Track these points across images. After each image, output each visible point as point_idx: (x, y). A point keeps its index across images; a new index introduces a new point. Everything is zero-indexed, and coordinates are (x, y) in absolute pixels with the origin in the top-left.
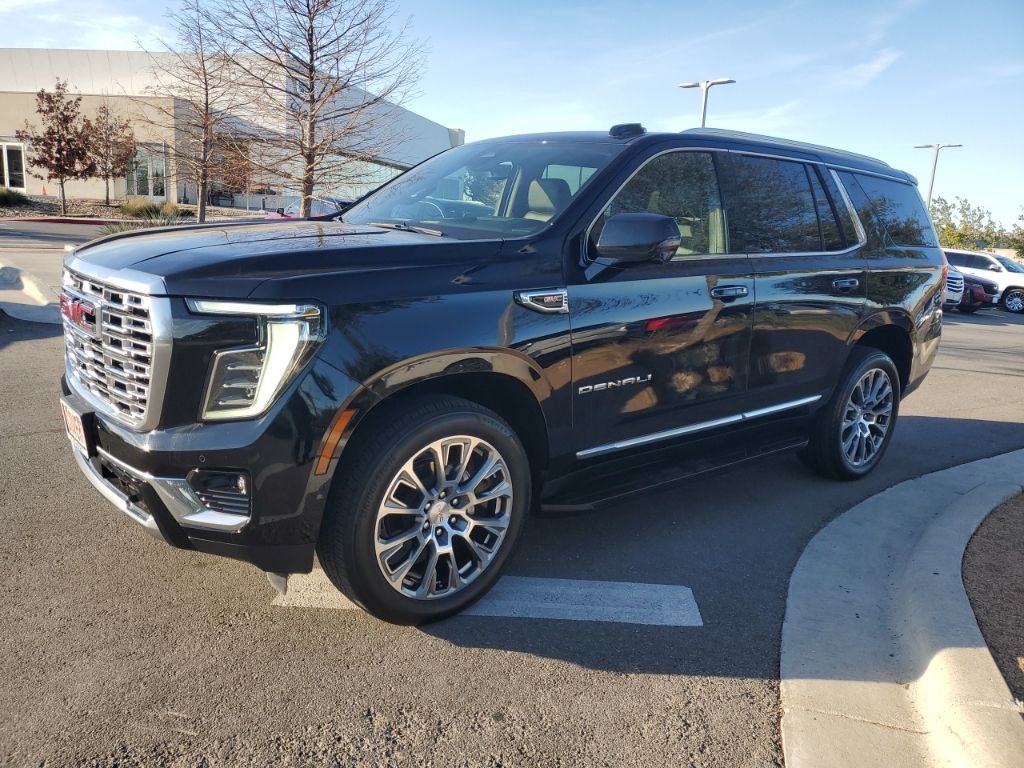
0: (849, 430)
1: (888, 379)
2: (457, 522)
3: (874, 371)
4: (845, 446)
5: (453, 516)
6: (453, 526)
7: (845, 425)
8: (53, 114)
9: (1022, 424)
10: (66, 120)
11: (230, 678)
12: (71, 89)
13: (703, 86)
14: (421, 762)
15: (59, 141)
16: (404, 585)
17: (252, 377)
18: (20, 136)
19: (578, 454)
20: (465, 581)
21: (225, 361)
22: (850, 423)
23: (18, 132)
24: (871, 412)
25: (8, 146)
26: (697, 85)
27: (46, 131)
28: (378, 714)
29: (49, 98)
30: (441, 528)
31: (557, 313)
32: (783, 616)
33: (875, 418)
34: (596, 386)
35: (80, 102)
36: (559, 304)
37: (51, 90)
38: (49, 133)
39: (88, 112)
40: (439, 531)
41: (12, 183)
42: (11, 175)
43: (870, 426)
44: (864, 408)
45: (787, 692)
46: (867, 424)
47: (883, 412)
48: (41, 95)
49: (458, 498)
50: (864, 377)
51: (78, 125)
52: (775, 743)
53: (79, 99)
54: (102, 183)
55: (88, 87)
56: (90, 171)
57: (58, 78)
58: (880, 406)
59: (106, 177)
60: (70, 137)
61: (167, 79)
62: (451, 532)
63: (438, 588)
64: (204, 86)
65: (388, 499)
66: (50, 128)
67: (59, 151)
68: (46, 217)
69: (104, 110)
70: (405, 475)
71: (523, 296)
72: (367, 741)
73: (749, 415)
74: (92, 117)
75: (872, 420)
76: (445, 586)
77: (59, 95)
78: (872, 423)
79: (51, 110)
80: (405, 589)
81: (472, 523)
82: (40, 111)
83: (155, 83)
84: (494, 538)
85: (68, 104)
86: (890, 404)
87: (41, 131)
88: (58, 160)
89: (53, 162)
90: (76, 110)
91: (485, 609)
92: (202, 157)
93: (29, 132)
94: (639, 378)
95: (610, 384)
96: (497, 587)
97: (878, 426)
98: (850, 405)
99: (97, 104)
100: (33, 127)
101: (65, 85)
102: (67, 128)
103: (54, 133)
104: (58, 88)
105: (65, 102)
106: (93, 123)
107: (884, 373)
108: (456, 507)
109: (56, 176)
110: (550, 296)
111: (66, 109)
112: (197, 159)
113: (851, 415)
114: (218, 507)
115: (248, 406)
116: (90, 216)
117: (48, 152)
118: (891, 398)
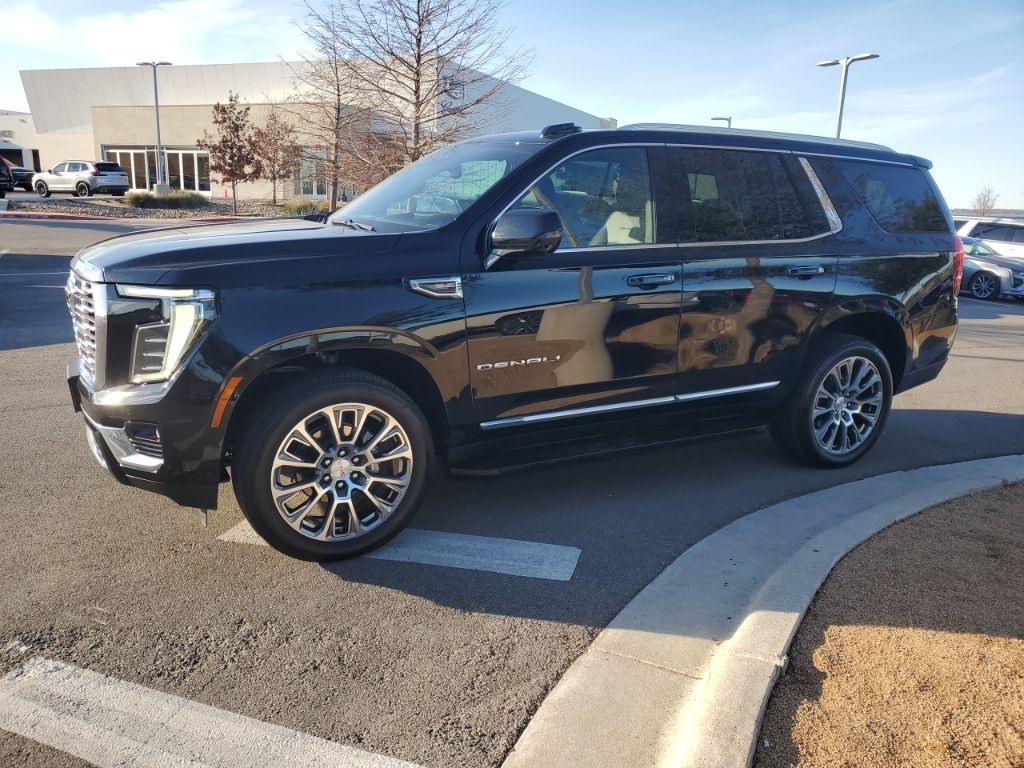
0: (825, 417)
1: (874, 367)
2: (359, 479)
3: (853, 359)
4: (818, 434)
5: (354, 472)
6: (354, 481)
7: (816, 412)
8: (226, 124)
9: (1022, 416)
10: (236, 128)
11: (153, 589)
12: (241, 100)
13: (843, 63)
14: (257, 659)
15: (232, 148)
16: (302, 525)
17: (162, 347)
18: (200, 145)
19: (482, 424)
20: (366, 529)
21: (144, 334)
22: (824, 411)
23: (198, 141)
24: (856, 401)
25: (198, 154)
26: (836, 63)
27: (221, 139)
28: (248, 624)
29: (224, 110)
30: (343, 482)
31: (451, 298)
32: (652, 580)
33: (860, 407)
34: (496, 365)
35: (248, 112)
36: (453, 290)
37: (225, 102)
38: (223, 142)
39: (257, 120)
40: (341, 485)
41: (186, 187)
42: (200, 180)
43: (854, 415)
44: (846, 397)
45: (602, 638)
46: (850, 413)
47: (871, 401)
48: (217, 107)
49: (358, 456)
50: (840, 364)
51: (248, 133)
52: (558, 674)
53: (248, 109)
54: (270, 185)
55: (258, 97)
56: (256, 175)
57: (231, 91)
58: (867, 394)
59: (274, 178)
60: (241, 144)
61: (305, 88)
62: (352, 486)
63: (337, 532)
64: (336, 92)
65: (282, 452)
66: (224, 136)
67: (231, 158)
68: (219, 217)
69: (273, 117)
70: (297, 434)
71: (413, 282)
72: (226, 641)
73: (682, 397)
74: (262, 126)
75: (856, 409)
76: (345, 531)
77: (232, 106)
78: (857, 411)
79: (224, 121)
80: (302, 529)
81: (371, 480)
82: (216, 122)
83: (292, 93)
84: (395, 494)
85: (239, 113)
86: (880, 394)
87: (217, 141)
88: (230, 165)
89: (227, 167)
90: (246, 119)
91: (386, 555)
92: (333, 159)
93: (208, 141)
94: (545, 359)
95: (512, 363)
96: (400, 536)
97: (865, 415)
98: (822, 391)
99: (266, 113)
100: (210, 137)
101: (237, 97)
102: (238, 136)
103: (227, 141)
104: (231, 100)
105: (236, 112)
106: (264, 130)
107: (867, 361)
108: (357, 464)
109: (228, 180)
110: (440, 283)
111: (237, 119)
112: (329, 161)
113: (825, 403)
114: (144, 451)
115: (158, 371)
116: (256, 215)
117: (223, 158)
118: (881, 386)
